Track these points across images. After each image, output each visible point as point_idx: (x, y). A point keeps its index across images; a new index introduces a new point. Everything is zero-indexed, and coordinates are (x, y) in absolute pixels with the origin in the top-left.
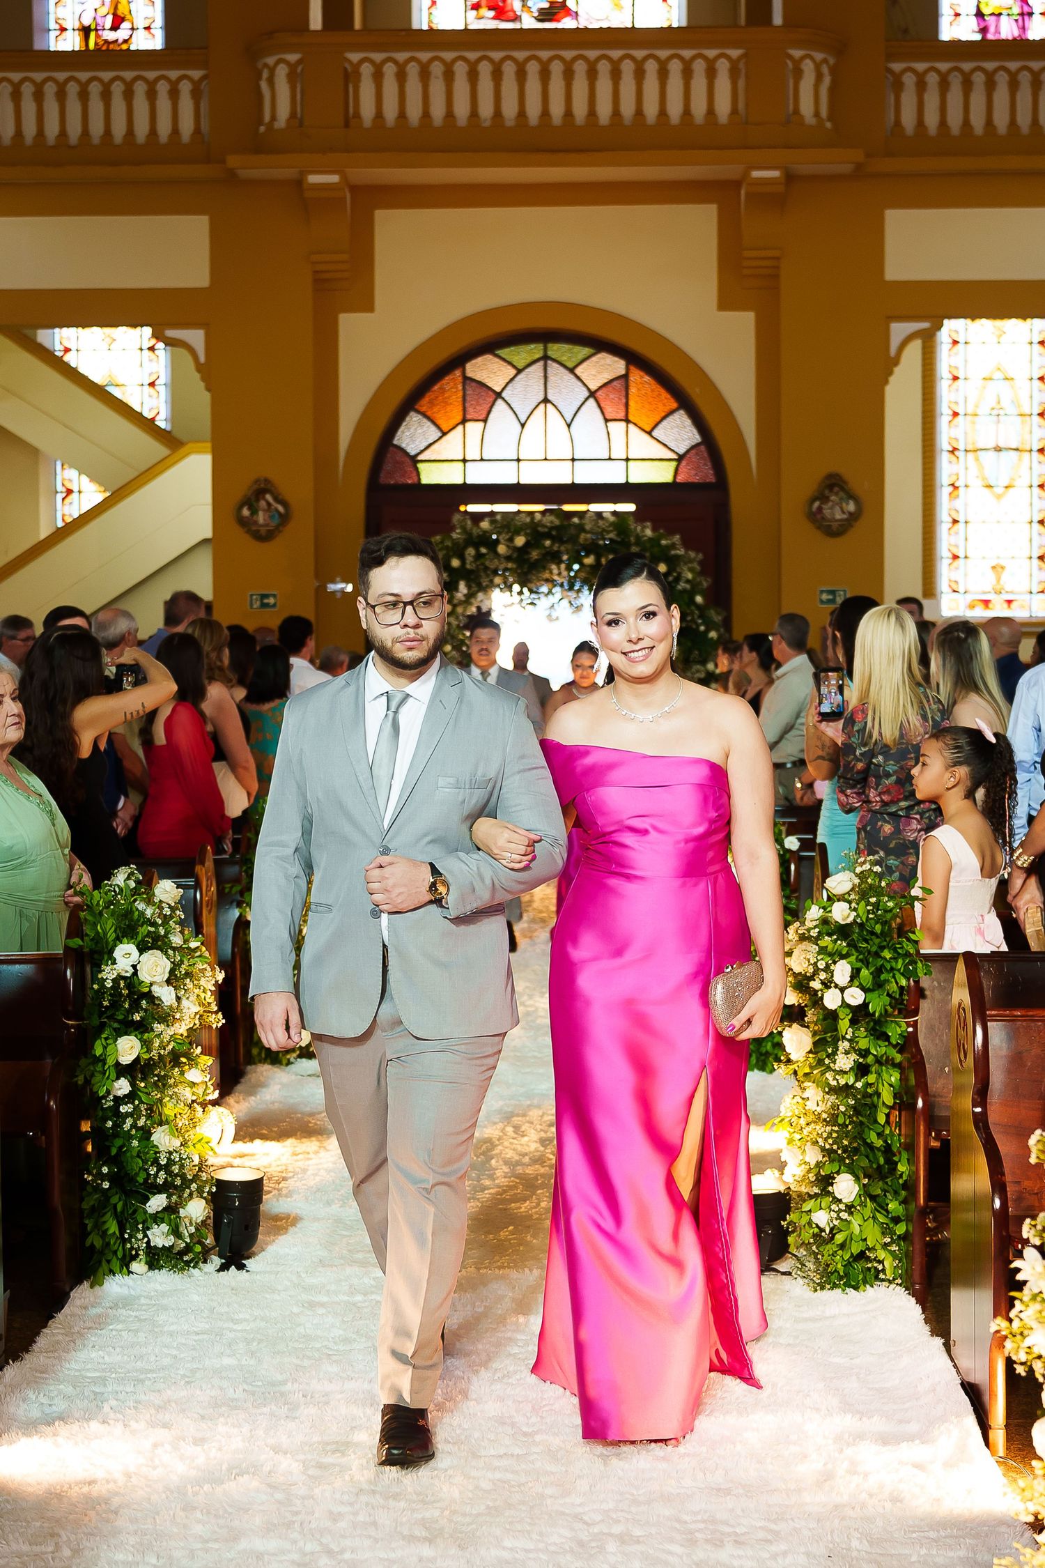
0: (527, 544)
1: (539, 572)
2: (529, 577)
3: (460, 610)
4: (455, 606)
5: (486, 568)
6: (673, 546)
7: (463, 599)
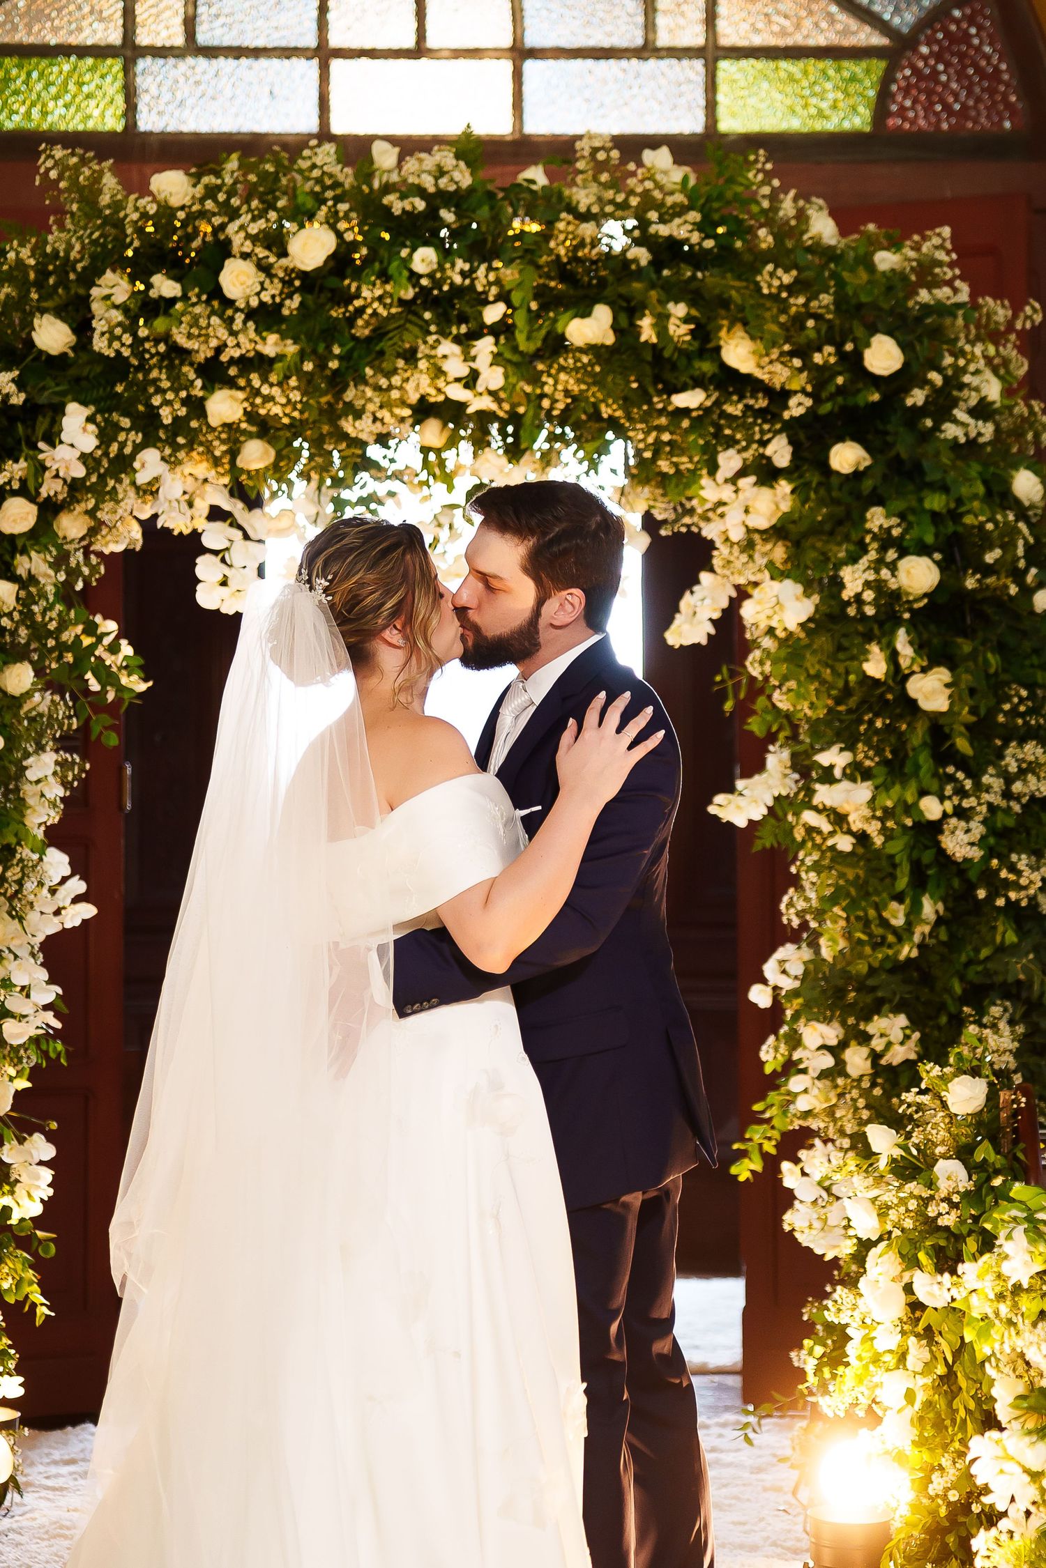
0: (340, 261)
1: (388, 375)
2: (350, 395)
3: (71, 526)
4: (49, 510)
5: (177, 354)
6: (926, 273)
7: (79, 471)
